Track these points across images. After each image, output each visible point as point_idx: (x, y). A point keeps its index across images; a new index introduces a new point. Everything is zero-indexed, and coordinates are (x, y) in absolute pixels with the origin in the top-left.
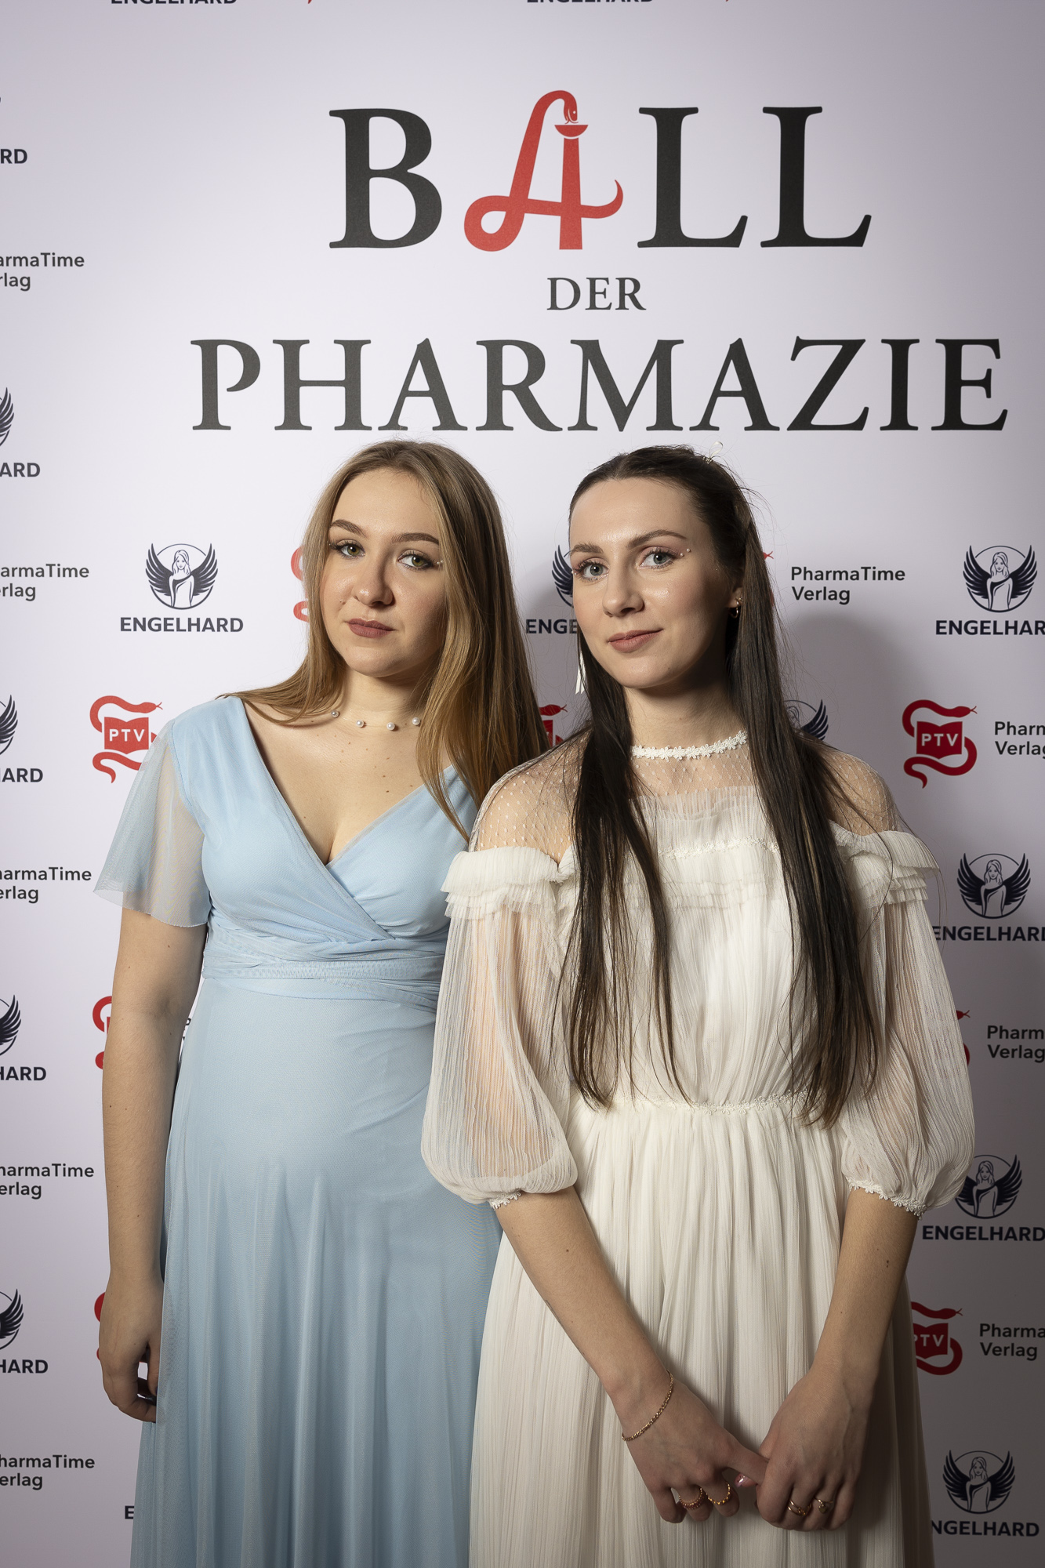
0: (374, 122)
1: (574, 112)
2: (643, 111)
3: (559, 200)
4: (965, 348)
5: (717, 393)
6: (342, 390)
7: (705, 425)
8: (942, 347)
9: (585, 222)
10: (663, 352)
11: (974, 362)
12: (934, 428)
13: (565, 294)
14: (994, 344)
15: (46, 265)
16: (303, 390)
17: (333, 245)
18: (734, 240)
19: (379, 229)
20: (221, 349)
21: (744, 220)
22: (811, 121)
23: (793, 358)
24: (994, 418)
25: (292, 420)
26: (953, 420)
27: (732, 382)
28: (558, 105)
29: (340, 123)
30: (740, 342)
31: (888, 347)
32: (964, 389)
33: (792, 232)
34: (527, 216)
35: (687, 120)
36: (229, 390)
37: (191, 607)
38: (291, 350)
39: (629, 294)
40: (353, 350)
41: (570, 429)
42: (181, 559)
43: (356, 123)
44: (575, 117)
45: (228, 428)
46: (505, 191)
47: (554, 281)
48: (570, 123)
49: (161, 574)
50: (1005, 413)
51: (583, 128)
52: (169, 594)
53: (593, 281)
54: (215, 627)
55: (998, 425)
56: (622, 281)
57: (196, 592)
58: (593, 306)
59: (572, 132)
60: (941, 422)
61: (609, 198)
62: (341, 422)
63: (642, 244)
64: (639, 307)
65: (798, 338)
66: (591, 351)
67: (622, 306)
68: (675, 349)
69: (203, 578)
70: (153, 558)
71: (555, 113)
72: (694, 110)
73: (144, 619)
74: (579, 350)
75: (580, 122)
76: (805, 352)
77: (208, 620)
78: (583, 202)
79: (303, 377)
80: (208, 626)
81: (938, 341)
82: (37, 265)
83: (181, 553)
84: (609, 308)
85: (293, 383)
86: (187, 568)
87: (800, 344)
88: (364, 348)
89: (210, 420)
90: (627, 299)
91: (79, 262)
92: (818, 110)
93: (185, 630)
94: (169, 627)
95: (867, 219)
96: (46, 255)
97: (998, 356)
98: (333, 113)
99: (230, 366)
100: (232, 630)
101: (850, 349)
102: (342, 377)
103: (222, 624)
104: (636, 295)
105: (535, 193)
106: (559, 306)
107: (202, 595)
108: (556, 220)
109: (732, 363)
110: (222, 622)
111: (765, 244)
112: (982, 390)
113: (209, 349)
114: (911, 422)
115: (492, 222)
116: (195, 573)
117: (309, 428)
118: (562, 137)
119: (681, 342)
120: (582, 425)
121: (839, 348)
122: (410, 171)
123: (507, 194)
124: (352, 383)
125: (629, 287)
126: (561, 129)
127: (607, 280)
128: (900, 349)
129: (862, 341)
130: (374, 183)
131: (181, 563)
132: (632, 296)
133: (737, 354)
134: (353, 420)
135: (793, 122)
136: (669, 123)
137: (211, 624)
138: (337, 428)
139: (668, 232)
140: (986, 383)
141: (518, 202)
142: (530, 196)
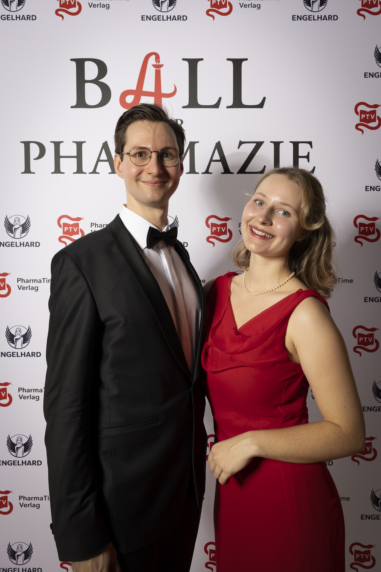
0: (87, 63)
1: (159, 60)
2: (184, 59)
3: (154, 91)
4: (300, 144)
5: (211, 160)
6: (75, 159)
7: (207, 172)
8: (292, 144)
10: (191, 146)
11: (303, 150)
14: (310, 143)
16: (61, 159)
17: (72, 107)
18: (217, 106)
20: (31, 144)
21: (220, 98)
22: (244, 63)
25: (57, 170)
27: (217, 157)
28: (153, 57)
29: (74, 64)
30: (219, 142)
31: (272, 144)
32: (300, 159)
33: (237, 103)
34: (142, 97)
35: (199, 63)
36: (34, 159)
37: (21, 238)
38: (57, 145)
40: (79, 145)
42: (17, 220)
43: (80, 63)
44: (159, 62)
45: (34, 173)
46: (134, 88)
48: (157, 64)
49: (10, 226)
50: (314, 168)
51: (162, 66)
52: (13, 233)
54: (30, 245)
57: (23, 233)
59: (158, 67)
61: (172, 91)
62: (75, 171)
63: (183, 107)
65: (240, 141)
68: (196, 145)
69: (25, 227)
70: (7, 220)
71: (152, 60)
72: (202, 59)
73: (4, 242)
75: (161, 63)
76: (243, 146)
77: (27, 243)
78: (162, 92)
79: (61, 154)
80: (27, 245)
81: (290, 142)
83: (17, 218)
85: (58, 157)
86: (19, 224)
87: (241, 143)
88: (83, 144)
89: (27, 170)
92: (246, 59)
93: (19, 246)
94: (13, 245)
95: (264, 99)
97: (312, 147)
98: (72, 60)
99: (35, 151)
100: (36, 246)
101: (259, 145)
102: (75, 155)
103: (32, 244)
104: (182, 125)
107: (25, 234)
108: (153, 99)
109: (216, 150)
111: (228, 107)
112: (306, 159)
113: (27, 145)
115: (130, 99)
116: (22, 226)
117: (64, 173)
118: (154, 69)
119: (198, 142)
121: (255, 144)
122: (99, 81)
123: (135, 89)
124: (79, 157)
126: (154, 66)
128: (277, 145)
129: (263, 142)
130: (87, 85)
131: (17, 222)
133: (218, 146)
134: (80, 170)
135: (237, 64)
136: (193, 64)
137: (28, 244)
138: (74, 173)
139: (193, 103)
140: (307, 157)
141: (139, 92)
142: (143, 90)
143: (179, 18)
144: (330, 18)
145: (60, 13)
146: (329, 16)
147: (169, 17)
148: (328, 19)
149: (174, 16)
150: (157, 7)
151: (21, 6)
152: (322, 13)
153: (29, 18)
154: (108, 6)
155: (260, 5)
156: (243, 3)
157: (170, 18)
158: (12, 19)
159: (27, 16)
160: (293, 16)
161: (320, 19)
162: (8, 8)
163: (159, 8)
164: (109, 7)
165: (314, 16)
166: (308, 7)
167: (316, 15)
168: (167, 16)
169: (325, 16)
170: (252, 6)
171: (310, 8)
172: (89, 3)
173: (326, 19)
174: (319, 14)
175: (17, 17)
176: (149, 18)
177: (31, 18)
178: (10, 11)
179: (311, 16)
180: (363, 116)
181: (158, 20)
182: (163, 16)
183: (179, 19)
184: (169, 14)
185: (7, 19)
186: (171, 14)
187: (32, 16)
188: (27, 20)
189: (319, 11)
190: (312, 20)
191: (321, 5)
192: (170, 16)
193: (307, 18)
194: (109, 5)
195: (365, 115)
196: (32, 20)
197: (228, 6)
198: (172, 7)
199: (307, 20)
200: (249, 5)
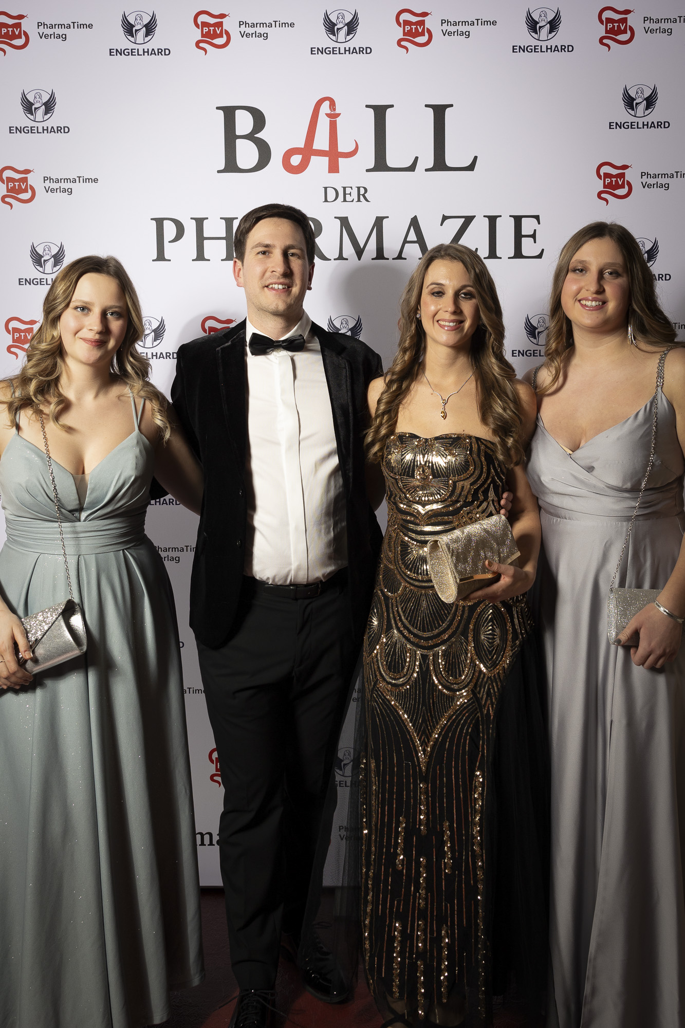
0: (239, 114)
1: (334, 107)
2: (367, 106)
3: (328, 150)
4: (523, 219)
5: (405, 241)
6: (224, 241)
7: (399, 257)
8: (512, 219)
9: (340, 159)
10: (379, 223)
11: (528, 226)
12: (509, 258)
13: (331, 194)
14: (537, 218)
15: (79, 182)
16: (205, 242)
17: (219, 172)
18: (412, 168)
19: (241, 163)
20: (165, 221)
21: (417, 158)
22: (448, 111)
23: (441, 225)
24: (538, 253)
25: (200, 256)
26: (518, 254)
27: (412, 236)
28: (327, 103)
29: (221, 113)
30: (416, 217)
31: (487, 219)
33: (440, 164)
34: (313, 158)
35: (389, 111)
36: (169, 242)
38: (200, 222)
39: (362, 194)
40: (229, 223)
41: (335, 259)
42: (147, 325)
43: (229, 113)
44: (334, 110)
45: (170, 260)
46: (301, 145)
47: (326, 188)
48: (332, 113)
50: (543, 250)
51: (339, 115)
52: (142, 341)
53: (344, 188)
54: (165, 357)
55: (540, 256)
56: (359, 188)
57: (155, 340)
58: (345, 200)
59: (333, 116)
60: (512, 255)
61: (351, 148)
62: (224, 257)
63: (368, 171)
64: (367, 200)
65: (444, 215)
66: (345, 222)
67: (359, 200)
68: (385, 220)
69: (158, 333)
71: (325, 108)
72: (392, 106)
74: (338, 221)
75: (337, 111)
76: (447, 221)
77: (161, 353)
78: (339, 150)
79: (205, 235)
81: (510, 216)
82: (75, 182)
83: (147, 322)
84: (352, 201)
85: (200, 239)
86: (150, 328)
87: (445, 218)
89: (161, 257)
90: (361, 196)
91: (96, 180)
92: (451, 106)
95: (476, 158)
96: (79, 177)
97: (539, 223)
98: (218, 108)
99: (170, 230)
101: (468, 220)
102: (224, 236)
104: (366, 195)
105: (316, 146)
106: (328, 200)
107: (157, 343)
108: (326, 159)
109: (412, 227)
110: (168, 354)
111: (427, 170)
112: (532, 239)
113: (159, 222)
114: (498, 255)
115: (296, 160)
116: (155, 331)
117: (209, 260)
118: (328, 120)
119: (388, 217)
120: (341, 257)
121: (463, 220)
122: (255, 136)
123: (302, 146)
125: (362, 191)
126: (327, 115)
127: (351, 187)
128: (492, 220)
129: (475, 216)
130: (238, 141)
132: (364, 195)
133: (414, 223)
135: (439, 112)
136: (380, 112)
137: (163, 355)
138: (222, 260)
139: (381, 164)
140: (533, 236)
141: (308, 151)
142: (314, 148)
143: (361, 50)
144: (563, 48)
145: (201, 45)
146: (562, 46)
147: (347, 49)
148: (560, 50)
149: (354, 48)
150: (331, 36)
151: (150, 37)
152: (552, 43)
153: (161, 53)
154: (265, 35)
155: (469, 32)
156: (447, 30)
157: (349, 51)
158: (138, 55)
159: (158, 49)
160: (513, 46)
161: (549, 50)
162: (132, 39)
163: (334, 38)
164: (267, 36)
165: (541, 46)
166: (533, 34)
167: (544, 44)
168: (345, 48)
169: (556, 46)
170: (459, 33)
171: (536, 36)
172: (240, 32)
173: (558, 50)
174: (549, 43)
175: (145, 51)
176: (321, 51)
177: (163, 53)
178: (135, 43)
179: (538, 46)
180: (608, 181)
181: (333, 53)
182: (339, 48)
183: (361, 52)
184: (347, 45)
185: (132, 55)
186: (350, 45)
187: (165, 49)
188: (158, 55)
189: (548, 40)
190: (538, 52)
191: (550, 32)
192: (349, 48)
193: (532, 49)
194: (267, 34)
195: (611, 179)
196: (165, 55)
197: (426, 34)
198: (351, 36)
199: (532, 52)
200: (454, 32)
